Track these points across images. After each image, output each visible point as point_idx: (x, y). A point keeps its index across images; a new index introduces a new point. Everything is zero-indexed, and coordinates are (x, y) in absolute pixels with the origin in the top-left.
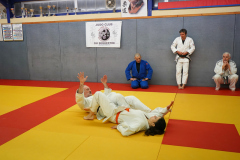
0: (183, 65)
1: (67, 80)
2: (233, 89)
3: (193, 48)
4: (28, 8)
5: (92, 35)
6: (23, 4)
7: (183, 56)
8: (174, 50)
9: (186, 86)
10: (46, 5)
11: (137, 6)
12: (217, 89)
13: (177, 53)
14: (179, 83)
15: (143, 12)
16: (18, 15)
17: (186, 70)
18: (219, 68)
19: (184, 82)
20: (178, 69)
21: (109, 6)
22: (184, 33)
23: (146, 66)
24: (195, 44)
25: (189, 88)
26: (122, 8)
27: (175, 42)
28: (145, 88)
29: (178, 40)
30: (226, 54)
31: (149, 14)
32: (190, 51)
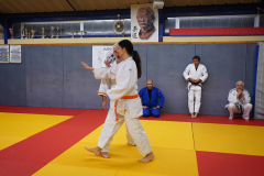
0: (195, 93)
2: (247, 118)
3: (206, 76)
4: (29, 28)
5: (99, 59)
6: (22, 24)
7: (195, 83)
9: (199, 115)
10: (49, 26)
11: (148, 31)
12: (231, 118)
13: (190, 80)
14: (191, 111)
15: (154, 38)
16: (17, 36)
17: (198, 98)
18: (233, 97)
21: (118, 30)
22: (197, 60)
24: (208, 71)
25: (203, 116)
26: (132, 32)
27: (187, 68)
28: (157, 117)
30: (240, 83)
31: (161, 40)
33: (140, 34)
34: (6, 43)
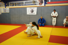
0: (54, 20)
1: (21, 24)
4: (11, 3)
5: (29, 11)
7: (54, 17)
8: (52, 15)
9: (55, 26)
10: (16, 3)
11: (41, 3)
12: (64, 26)
13: (53, 16)
14: (53, 25)
15: (43, 5)
16: (8, 6)
17: (55, 21)
18: (65, 21)
19: (55, 25)
20: (53, 21)
21: (33, 3)
22: (55, 11)
23: (44, 20)
25: (56, 26)
26: (37, 3)
27: (52, 13)
29: (53, 13)
30: (67, 17)
31: (45, 5)
32: (57, 16)
33: (39, 4)
34: (6, 8)
